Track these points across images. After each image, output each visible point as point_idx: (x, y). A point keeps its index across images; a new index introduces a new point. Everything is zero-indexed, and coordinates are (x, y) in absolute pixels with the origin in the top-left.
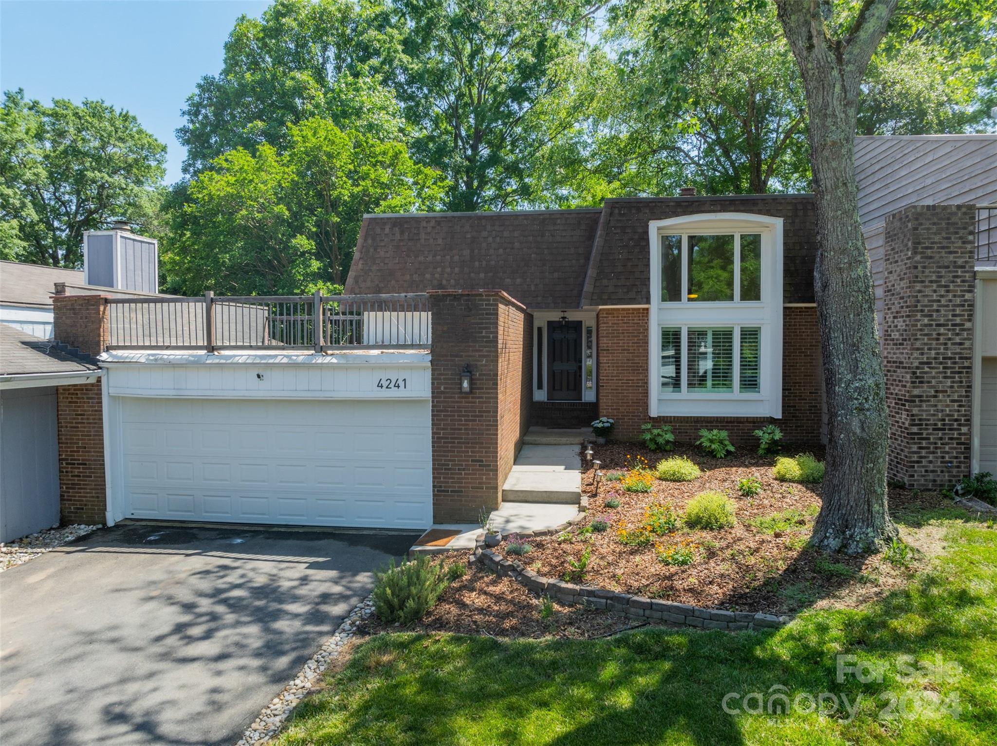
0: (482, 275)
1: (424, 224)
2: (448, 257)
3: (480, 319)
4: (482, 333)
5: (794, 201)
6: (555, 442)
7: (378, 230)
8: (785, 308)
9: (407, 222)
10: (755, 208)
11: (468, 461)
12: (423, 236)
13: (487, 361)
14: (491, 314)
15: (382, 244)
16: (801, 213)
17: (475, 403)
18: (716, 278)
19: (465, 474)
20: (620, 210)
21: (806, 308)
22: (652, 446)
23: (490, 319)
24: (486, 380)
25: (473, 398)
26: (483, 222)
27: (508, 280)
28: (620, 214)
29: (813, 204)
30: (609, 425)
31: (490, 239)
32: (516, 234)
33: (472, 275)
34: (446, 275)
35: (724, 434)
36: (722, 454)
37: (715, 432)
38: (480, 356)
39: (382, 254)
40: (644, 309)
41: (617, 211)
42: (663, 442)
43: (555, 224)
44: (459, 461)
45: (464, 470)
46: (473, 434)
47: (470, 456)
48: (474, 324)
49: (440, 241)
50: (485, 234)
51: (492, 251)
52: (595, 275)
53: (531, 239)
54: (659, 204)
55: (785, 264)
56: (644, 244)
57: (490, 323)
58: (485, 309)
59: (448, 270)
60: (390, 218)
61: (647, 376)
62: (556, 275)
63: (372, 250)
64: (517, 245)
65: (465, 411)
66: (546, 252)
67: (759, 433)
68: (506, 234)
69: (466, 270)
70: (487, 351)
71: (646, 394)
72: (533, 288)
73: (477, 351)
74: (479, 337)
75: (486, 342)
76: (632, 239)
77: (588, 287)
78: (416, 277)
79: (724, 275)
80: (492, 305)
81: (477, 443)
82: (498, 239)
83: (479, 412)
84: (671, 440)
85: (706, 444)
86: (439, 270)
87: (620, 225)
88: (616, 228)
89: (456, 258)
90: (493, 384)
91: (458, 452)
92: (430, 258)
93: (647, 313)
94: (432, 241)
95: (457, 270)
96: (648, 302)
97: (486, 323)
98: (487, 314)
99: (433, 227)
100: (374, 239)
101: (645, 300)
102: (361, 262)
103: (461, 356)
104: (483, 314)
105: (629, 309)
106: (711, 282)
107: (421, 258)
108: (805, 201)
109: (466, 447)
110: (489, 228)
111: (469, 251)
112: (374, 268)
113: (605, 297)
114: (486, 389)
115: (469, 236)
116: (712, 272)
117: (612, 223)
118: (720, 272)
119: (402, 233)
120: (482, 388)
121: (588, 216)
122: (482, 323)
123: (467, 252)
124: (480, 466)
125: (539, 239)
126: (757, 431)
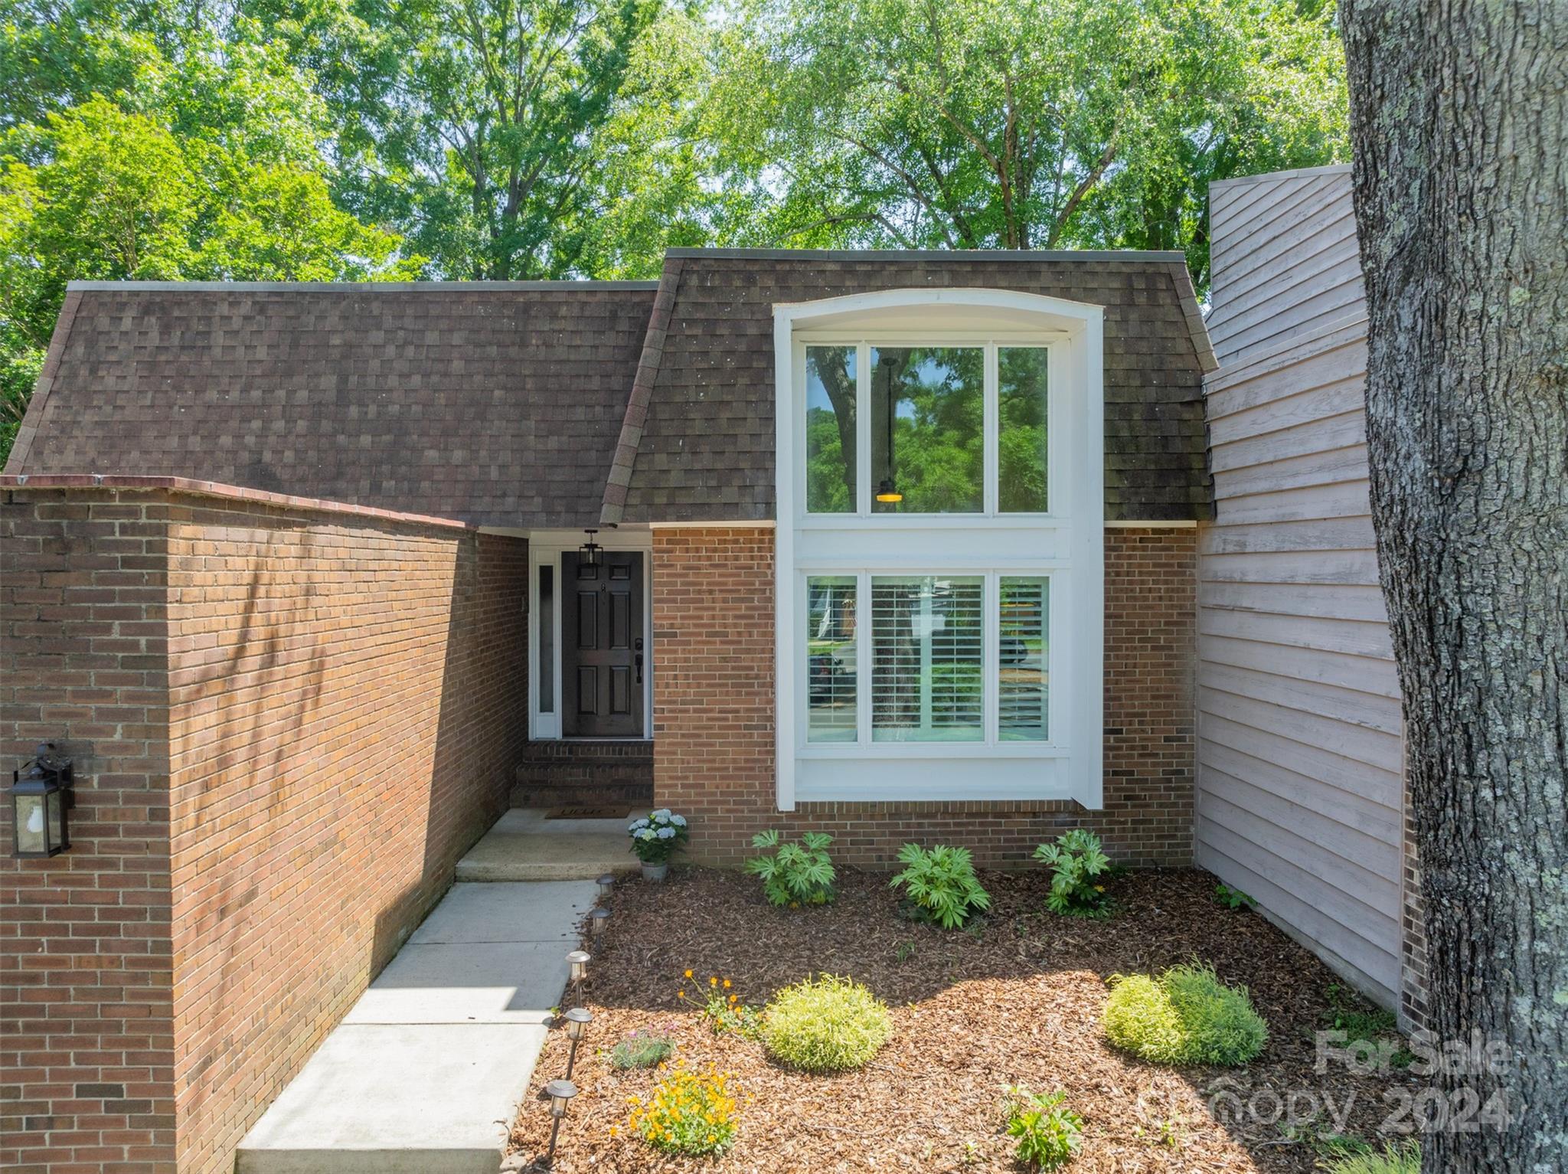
0: (366, 440)
1: (224, 309)
2: (281, 394)
3: (101, 580)
4: (108, 629)
5: (1124, 269)
6: (537, 874)
7: (103, 322)
8: (1108, 531)
9: (179, 304)
10: (1033, 284)
11: (65, 1092)
12: (219, 339)
13: (128, 733)
14: (142, 563)
15: (113, 357)
16: (1142, 299)
17: (88, 882)
18: (948, 462)
19: (55, 1140)
20: (703, 279)
21: (1155, 531)
22: (779, 896)
23: (137, 580)
24: (128, 799)
25: (78, 865)
26: (376, 308)
27: (432, 454)
28: (702, 288)
29: (1170, 278)
30: (670, 832)
31: (391, 351)
32: (457, 339)
33: (341, 439)
34: (272, 439)
35: (962, 859)
36: (954, 917)
37: (939, 852)
38: (102, 714)
39: (110, 382)
40: (762, 531)
41: (694, 281)
42: (806, 886)
43: (554, 317)
44: (32, 1092)
45: (50, 1123)
46: (83, 994)
47: (76, 1075)
48: (79, 597)
49: (262, 353)
50: (377, 337)
51: (393, 381)
52: (635, 443)
53: (493, 351)
54: (801, 267)
55: (1108, 422)
56: (763, 365)
57: (139, 596)
58: (117, 545)
59: (279, 425)
60: (137, 293)
61: (772, 701)
62: (553, 443)
63: (84, 372)
64: (457, 366)
65: (51, 914)
66: (530, 384)
67: (1047, 852)
68: (432, 338)
69: (326, 426)
70: (130, 697)
71: (769, 746)
72: (494, 474)
73: (90, 695)
74: (102, 646)
75: (126, 663)
76: (730, 352)
77: (618, 475)
78: (195, 443)
79: (962, 457)
80: (143, 530)
81: (96, 1027)
82: (410, 351)
83: (104, 914)
84: (824, 880)
85: (917, 888)
86: (256, 424)
87: (700, 315)
88: (691, 322)
89: (302, 395)
90: (154, 814)
91: (28, 1060)
92: (234, 396)
93: (772, 541)
94: (241, 351)
95: (301, 425)
96: (770, 512)
97: (125, 596)
98: (127, 563)
99: (246, 318)
100: (91, 344)
101: (761, 507)
102: (53, 402)
103: (34, 715)
104: (111, 564)
105: (724, 532)
106: (939, 471)
107: (212, 395)
108: (1150, 270)
109: (56, 1043)
110: (388, 322)
111: (334, 379)
112: (88, 417)
113: (661, 499)
114: (129, 831)
115: (336, 340)
116: (939, 452)
117: (682, 312)
118: (955, 451)
119: (166, 330)
120: (112, 831)
121: (636, 299)
122: (109, 596)
123: (329, 382)
124: (109, 1107)
125: (513, 352)
126: (1043, 848)
